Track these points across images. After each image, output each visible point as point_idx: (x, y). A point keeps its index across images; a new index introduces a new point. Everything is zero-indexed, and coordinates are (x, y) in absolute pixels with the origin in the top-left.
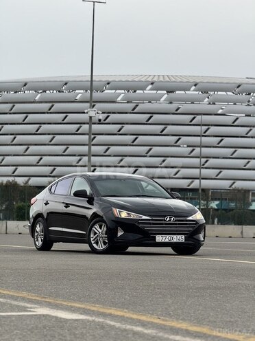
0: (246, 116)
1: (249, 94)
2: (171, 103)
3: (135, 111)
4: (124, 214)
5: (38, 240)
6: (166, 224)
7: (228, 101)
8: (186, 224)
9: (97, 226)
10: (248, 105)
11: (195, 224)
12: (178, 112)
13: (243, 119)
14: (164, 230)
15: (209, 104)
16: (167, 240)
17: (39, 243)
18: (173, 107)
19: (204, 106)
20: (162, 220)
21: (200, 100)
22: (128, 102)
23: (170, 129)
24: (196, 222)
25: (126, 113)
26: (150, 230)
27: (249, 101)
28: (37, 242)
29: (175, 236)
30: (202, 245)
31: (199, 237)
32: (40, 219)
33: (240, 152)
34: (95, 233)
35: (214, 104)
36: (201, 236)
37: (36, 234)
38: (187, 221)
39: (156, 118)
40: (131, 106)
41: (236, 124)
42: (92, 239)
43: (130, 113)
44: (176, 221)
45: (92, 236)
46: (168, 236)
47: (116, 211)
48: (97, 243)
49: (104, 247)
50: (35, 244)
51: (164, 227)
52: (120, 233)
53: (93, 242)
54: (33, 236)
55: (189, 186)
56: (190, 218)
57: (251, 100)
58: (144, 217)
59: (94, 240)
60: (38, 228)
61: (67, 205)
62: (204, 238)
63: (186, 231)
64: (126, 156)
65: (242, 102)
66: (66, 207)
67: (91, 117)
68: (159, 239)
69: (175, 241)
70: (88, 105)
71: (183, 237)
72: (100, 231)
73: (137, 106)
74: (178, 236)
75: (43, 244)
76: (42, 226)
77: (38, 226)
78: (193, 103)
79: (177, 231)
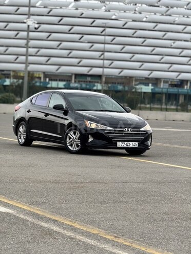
0: (133, 21)
1: (136, 5)
2: (77, 9)
3: (50, 14)
4: (94, 126)
5: (21, 138)
6: (125, 134)
7: (120, 9)
8: (139, 134)
9: (72, 133)
10: (135, 13)
11: (145, 134)
12: (82, 16)
13: (131, 24)
14: (123, 138)
15: (106, 11)
16: (125, 146)
17: (22, 141)
18: (78, 12)
19: (101, 12)
20: (122, 131)
21: (99, 8)
22: (45, 7)
23: (76, 29)
24: (146, 132)
25: (43, 15)
26: (113, 138)
27: (135, 10)
28: (20, 140)
29: (131, 143)
30: (149, 149)
31: (148, 143)
32: (23, 122)
33: (128, 48)
34: (70, 138)
35: (109, 11)
36: (149, 142)
37: (19, 134)
38: (140, 131)
39: (65, 20)
40: (47, 10)
41: (125, 26)
42: (67, 142)
43: (46, 16)
44: (132, 131)
45: (68, 140)
46: (126, 143)
47: (88, 123)
48: (71, 145)
49: (77, 149)
50: (19, 141)
51: (123, 136)
52: (90, 140)
53: (68, 145)
54: (17, 134)
55: (88, 72)
56: (142, 129)
57: (137, 9)
58: (109, 128)
59: (69, 143)
60: (21, 129)
61: (47, 115)
62: (151, 144)
63: (139, 139)
64: (42, 48)
65: (130, 10)
66: (46, 116)
67: (28, 26)
68: (120, 144)
69: (131, 146)
70: (27, 16)
71: (137, 144)
72: (74, 137)
73: (51, 10)
74: (134, 143)
75: (25, 142)
76: (24, 128)
77: (21, 127)
78: (93, 10)
79: (132, 139)
